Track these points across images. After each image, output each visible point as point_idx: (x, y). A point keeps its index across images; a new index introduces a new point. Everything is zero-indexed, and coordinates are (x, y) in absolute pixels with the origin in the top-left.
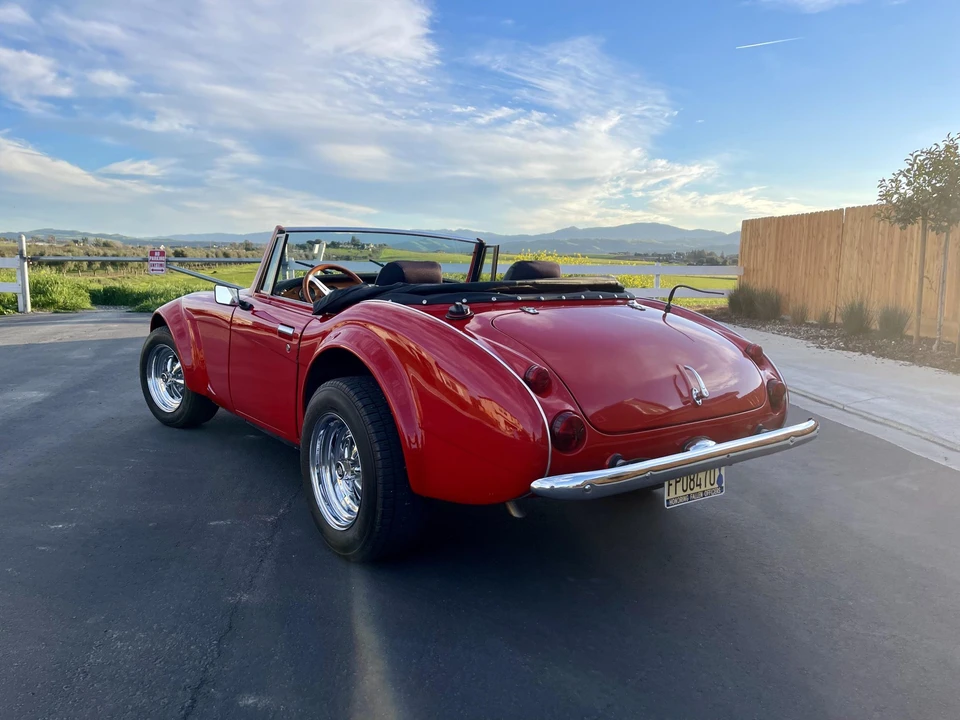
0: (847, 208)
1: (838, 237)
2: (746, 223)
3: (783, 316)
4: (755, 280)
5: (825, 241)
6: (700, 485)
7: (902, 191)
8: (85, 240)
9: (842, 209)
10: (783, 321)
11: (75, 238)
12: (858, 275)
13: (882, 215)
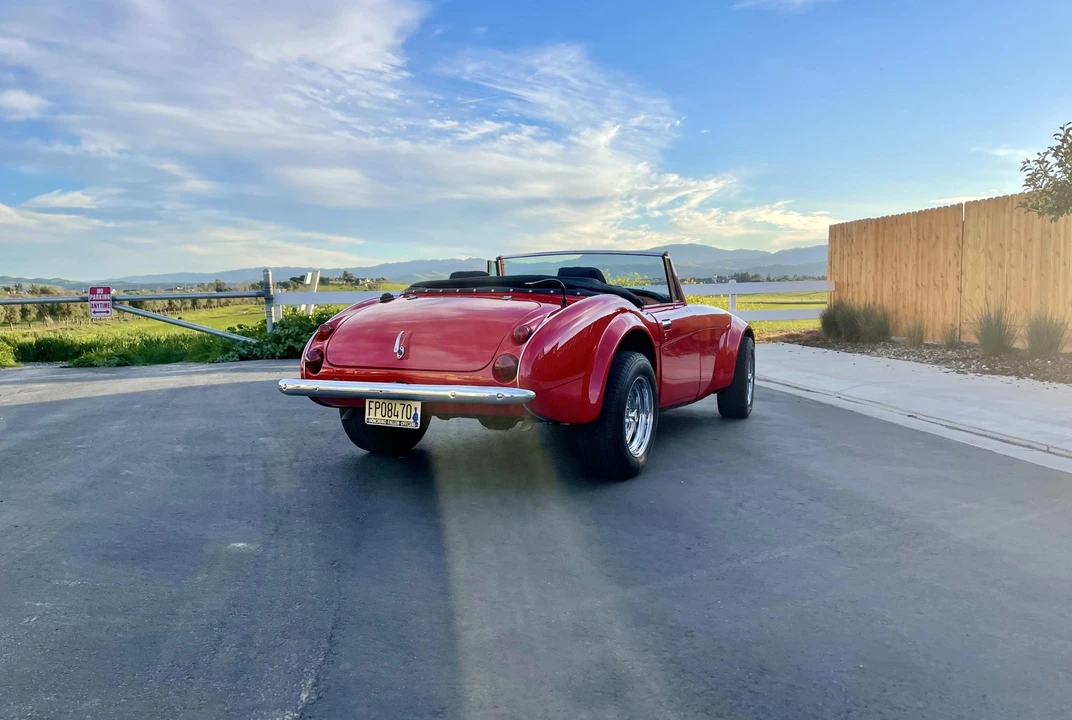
0: (967, 203)
1: (957, 238)
2: (833, 229)
3: (893, 338)
4: (850, 295)
5: (941, 244)
7: (1051, 174)
8: (18, 288)
9: (961, 204)
10: (894, 343)
11: (5, 285)
12: (986, 282)
13: (1030, 204)
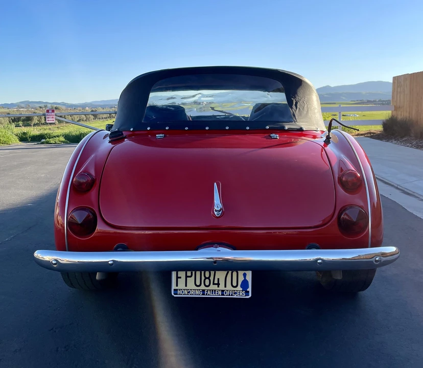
2: (394, 78)
4: (400, 113)
6: (218, 284)
